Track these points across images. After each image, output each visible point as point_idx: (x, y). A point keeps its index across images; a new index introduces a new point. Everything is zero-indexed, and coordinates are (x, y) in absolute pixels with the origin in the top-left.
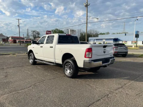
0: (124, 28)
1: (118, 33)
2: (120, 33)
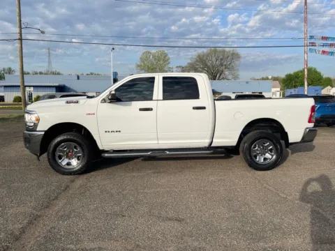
0: (50, 62)
1: (36, 73)
2: (41, 73)
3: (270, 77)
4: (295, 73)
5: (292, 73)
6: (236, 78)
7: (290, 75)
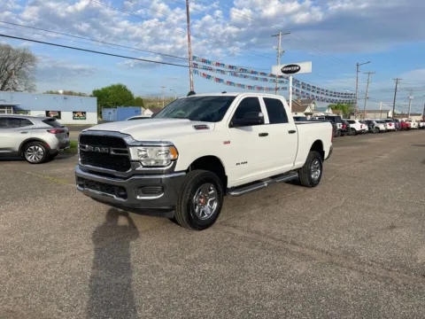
3: (61, 92)
4: (103, 89)
5: (100, 89)
6: (30, 89)
7: (98, 91)
